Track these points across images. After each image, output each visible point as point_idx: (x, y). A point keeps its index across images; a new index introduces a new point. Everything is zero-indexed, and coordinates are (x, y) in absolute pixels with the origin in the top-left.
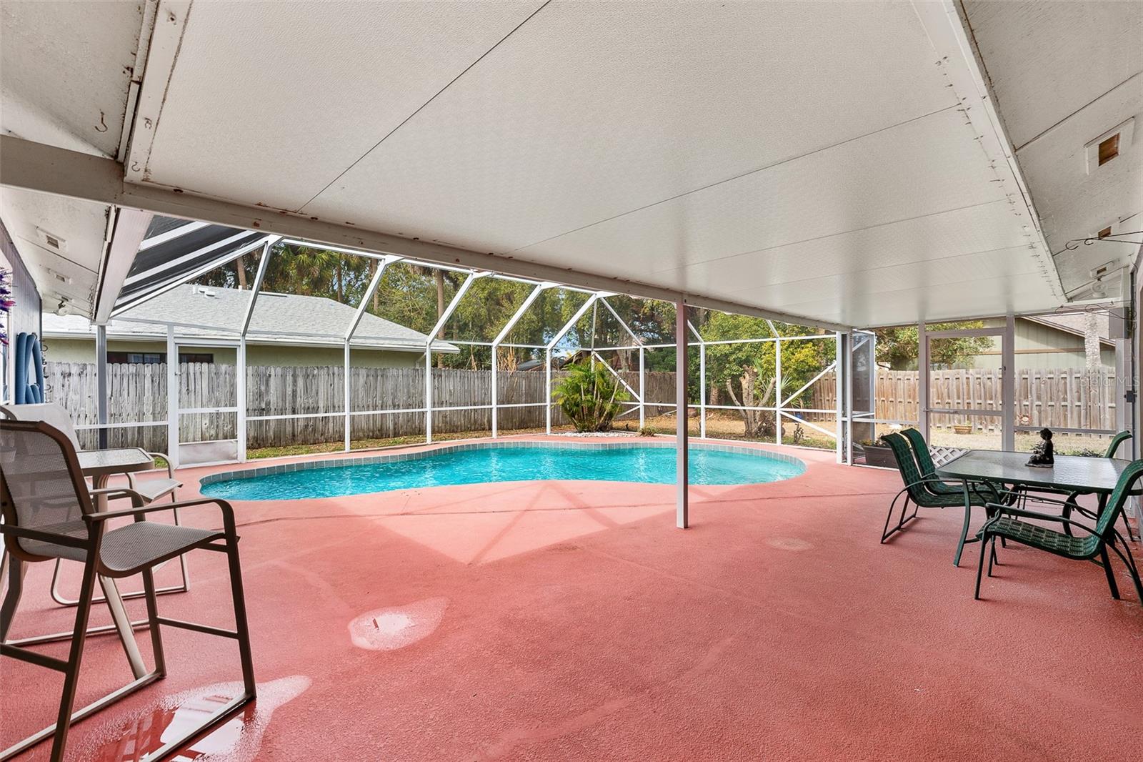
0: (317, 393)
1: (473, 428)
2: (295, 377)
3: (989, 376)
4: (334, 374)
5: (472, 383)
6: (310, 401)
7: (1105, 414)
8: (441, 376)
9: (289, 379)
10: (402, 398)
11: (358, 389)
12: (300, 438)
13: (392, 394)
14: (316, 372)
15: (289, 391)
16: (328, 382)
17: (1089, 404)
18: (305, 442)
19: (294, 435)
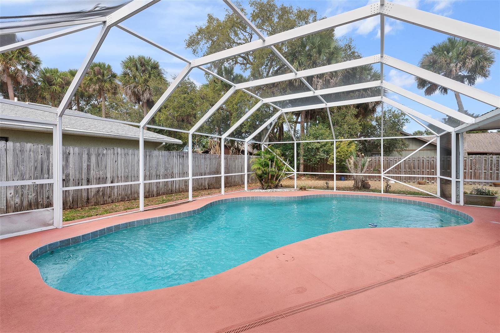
0: (106, 167)
1: (200, 189)
2: (89, 155)
3: (433, 159)
4: (117, 154)
5: (200, 162)
6: (101, 173)
7: (482, 175)
8: (183, 156)
9: (85, 157)
10: (162, 171)
11: (134, 165)
12: (93, 201)
13: (155, 168)
14: (105, 152)
15: (85, 165)
16: (113, 159)
17: (476, 171)
18: (97, 204)
19: (88, 199)
